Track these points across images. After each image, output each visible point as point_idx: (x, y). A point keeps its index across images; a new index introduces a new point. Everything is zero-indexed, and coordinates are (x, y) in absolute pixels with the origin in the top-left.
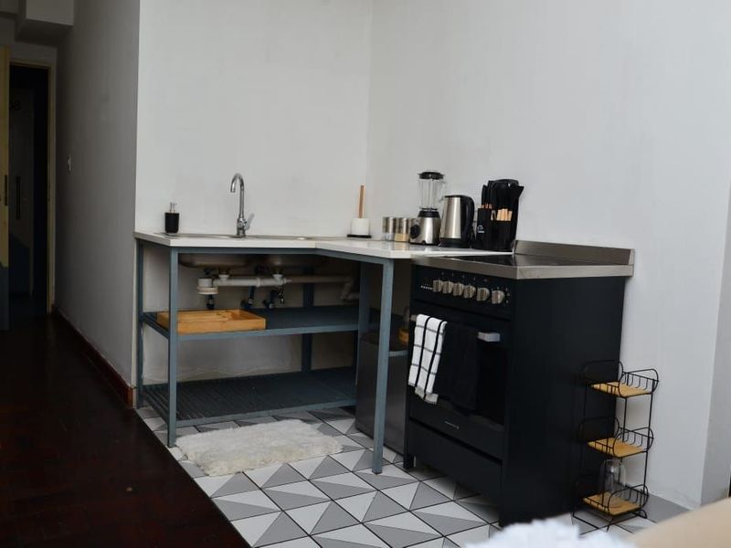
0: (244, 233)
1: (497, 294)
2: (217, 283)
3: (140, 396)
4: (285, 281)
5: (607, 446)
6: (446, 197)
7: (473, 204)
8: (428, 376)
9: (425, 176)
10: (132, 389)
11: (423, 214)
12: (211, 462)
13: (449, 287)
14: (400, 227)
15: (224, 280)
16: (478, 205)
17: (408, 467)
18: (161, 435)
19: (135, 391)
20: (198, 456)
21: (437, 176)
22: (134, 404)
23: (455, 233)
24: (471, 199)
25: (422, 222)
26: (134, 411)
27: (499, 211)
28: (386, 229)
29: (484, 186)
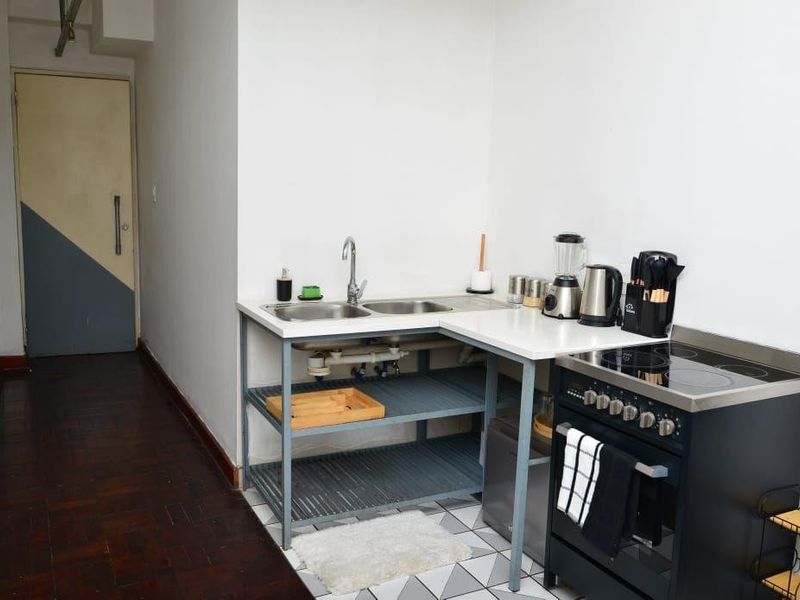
0: (355, 300)
1: (665, 424)
2: (329, 361)
3: (246, 478)
4: (403, 354)
5: (788, 592)
6: (588, 267)
7: (620, 277)
8: (583, 505)
9: (563, 238)
10: (237, 469)
11: (559, 282)
12: (334, 578)
13: (603, 401)
14: (530, 291)
15: (336, 359)
16: (627, 279)
17: (549, 584)
18: (273, 530)
19: (241, 472)
20: (318, 566)
21: (574, 239)
22: (241, 485)
23: (597, 308)
24: (618, 272)
25: (558, 292)
26: (239, 495)
27: (654, 291)
28: (513, 289)
29: (634, 258)
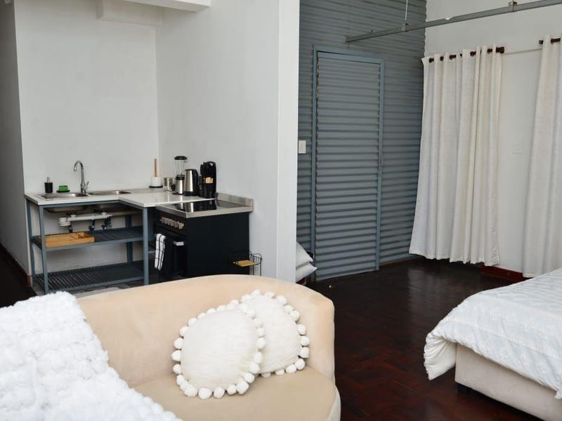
0: (85, 191)
1: (182, 225)
2: (70, 219)
3: (34, 280)
4: (110, 215)
6: (187, 170)
7: (197, 173)
9: (177, 158)
10: (29, 277)
11: (178, 178)
15: (73, 218)
16: (199, 174)
19: (31, 278)
21: (184, 158)
22: (31, 285)
23: (191, 188)
24: (196, 171)
25: (177, 183)
26: (31, 288)
27: (207, 178)
29: (201, 165)
